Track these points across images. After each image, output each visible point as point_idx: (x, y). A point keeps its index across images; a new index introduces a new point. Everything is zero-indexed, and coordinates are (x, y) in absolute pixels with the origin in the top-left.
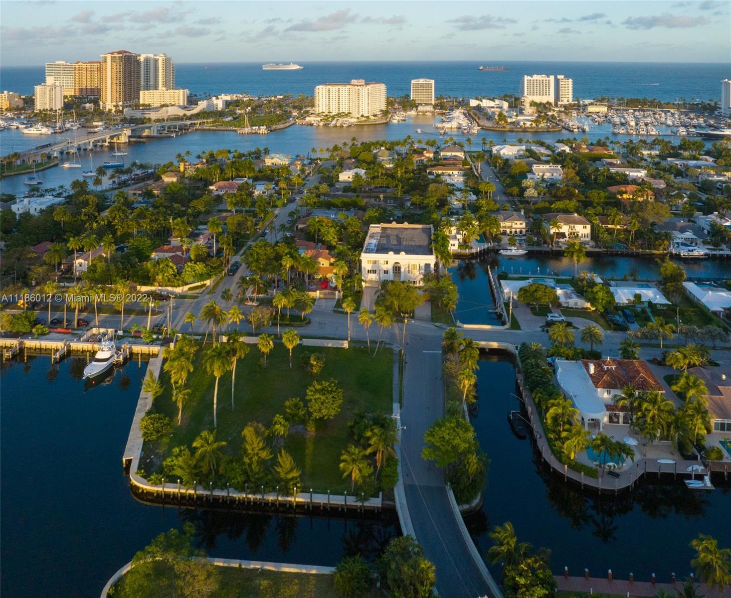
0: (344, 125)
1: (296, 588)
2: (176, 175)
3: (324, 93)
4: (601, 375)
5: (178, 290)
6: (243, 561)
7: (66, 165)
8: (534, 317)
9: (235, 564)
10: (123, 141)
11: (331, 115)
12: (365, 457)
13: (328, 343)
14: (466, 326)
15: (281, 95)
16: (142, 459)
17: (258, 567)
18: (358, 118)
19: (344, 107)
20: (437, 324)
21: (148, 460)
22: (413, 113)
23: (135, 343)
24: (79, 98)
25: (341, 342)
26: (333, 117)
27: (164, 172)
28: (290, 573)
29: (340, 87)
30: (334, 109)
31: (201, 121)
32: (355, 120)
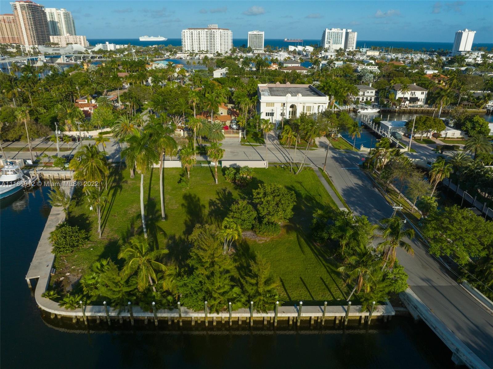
3: (188, 36)
11: (194, 52)
18: (214, 54)
19: (203, 47)
21: (61, 279)
22: (250, 54)
23: (46, 170)
29: (200, 31)
30: (196, 49)
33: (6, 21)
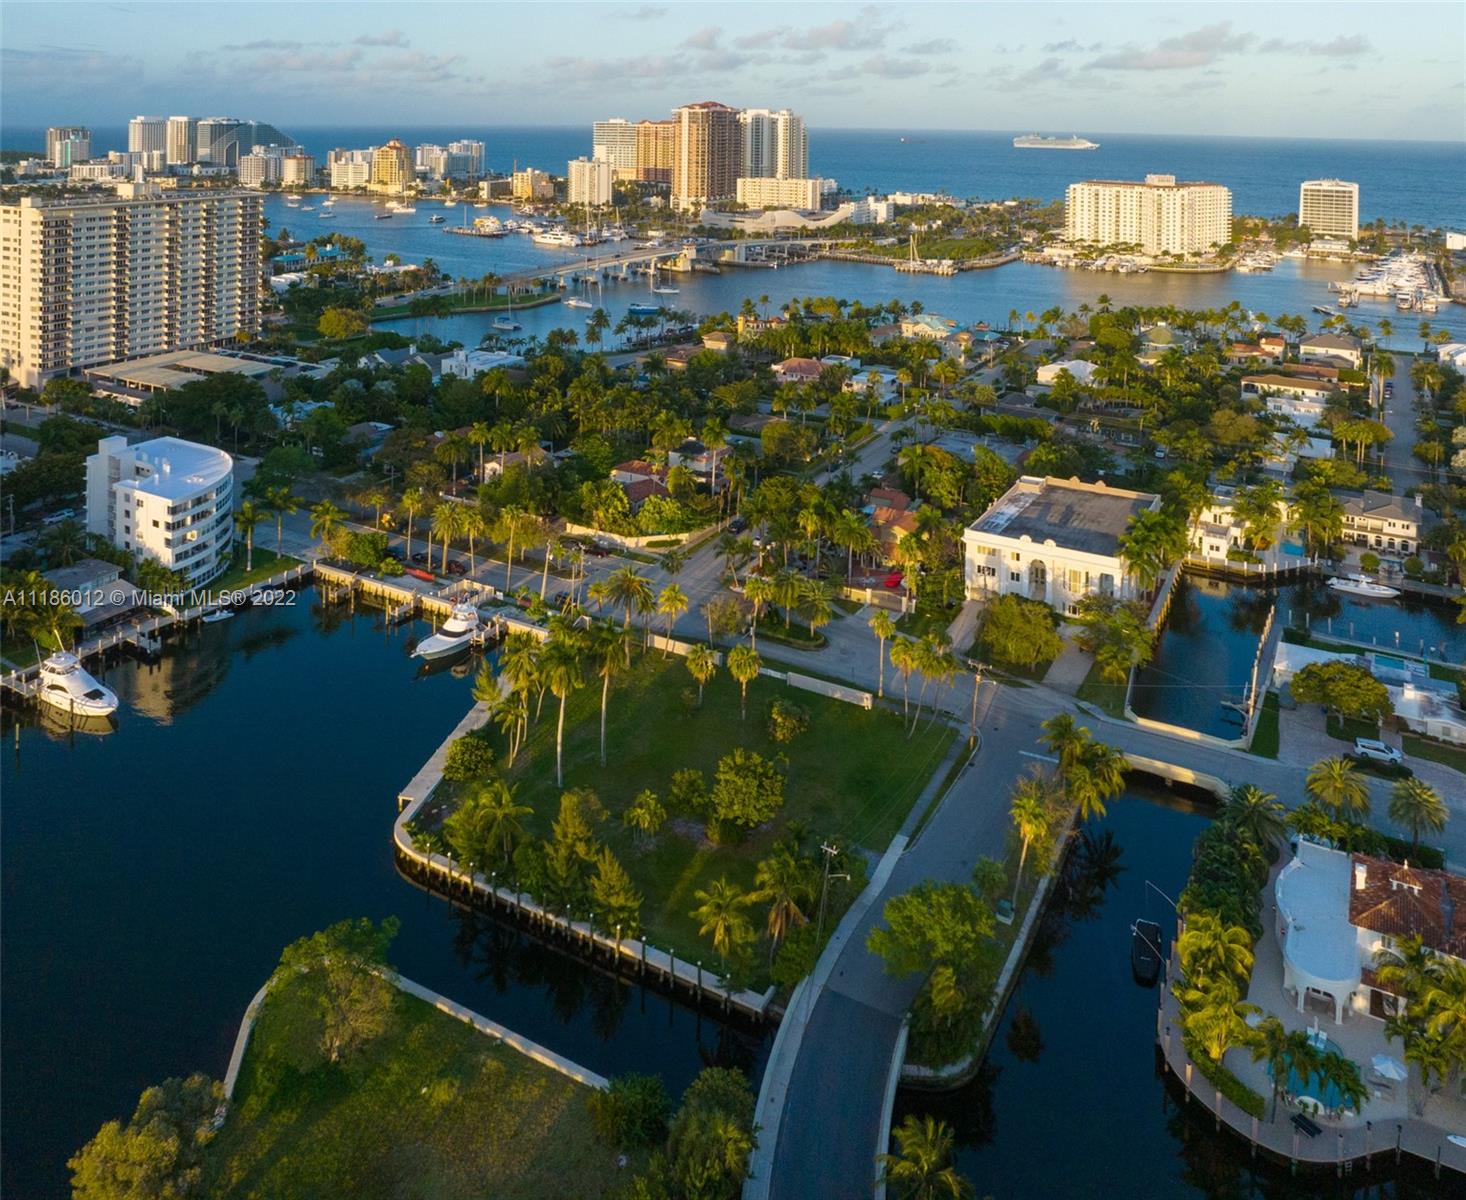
0: (1121, 270)
1: (536, 1092)
2: (726, 337)
3: (1086, 200)
4: (1380, 897)
5: (630, 542)
6: (480, 1017)
7: (573, 303)
8: (1325, 738)
9: (465, 1015)
10: (681, 269)
11: (1100, 245)
12: (742, 910)
13: (834, 691)
14: (1142, 722)
15: (1014, 200)
16: (426, 807)
17: (498, 1035)
18: (1156, 257)
19: (1128, 232)
20: (1084, 705)
21: (435, 811)
22: (1297, 254)
23: (516, 618)
24: (643, 186)
25: (859, 694)
26: (1102, 252)
27: (709, 331)
28: (543, 1065)
29: (1121, 189)
30: (1107, 235)
31: (834, 242)
32: (1149, 261)
33: (660, 135)
